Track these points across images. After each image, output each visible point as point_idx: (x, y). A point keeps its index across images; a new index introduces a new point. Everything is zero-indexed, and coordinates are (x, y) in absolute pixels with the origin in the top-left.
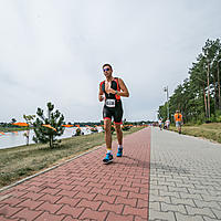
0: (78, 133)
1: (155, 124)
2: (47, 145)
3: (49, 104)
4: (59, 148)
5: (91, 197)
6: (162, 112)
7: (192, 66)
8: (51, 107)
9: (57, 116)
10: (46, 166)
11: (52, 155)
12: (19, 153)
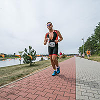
0: (42, 59)
1: (78, 55)
2: (29, 65)
3: (30, 47)
4: (34, 66)
5: (49, 87)
6: (81, 50)
7: (95, 28)
8: (30, 48)
9: (33, 52)
10: (29, 74)
11: (31, 69)
12: (17, 68)
